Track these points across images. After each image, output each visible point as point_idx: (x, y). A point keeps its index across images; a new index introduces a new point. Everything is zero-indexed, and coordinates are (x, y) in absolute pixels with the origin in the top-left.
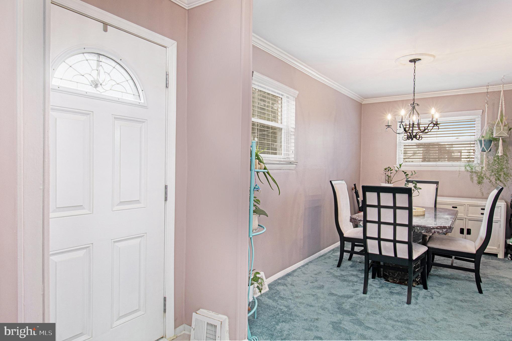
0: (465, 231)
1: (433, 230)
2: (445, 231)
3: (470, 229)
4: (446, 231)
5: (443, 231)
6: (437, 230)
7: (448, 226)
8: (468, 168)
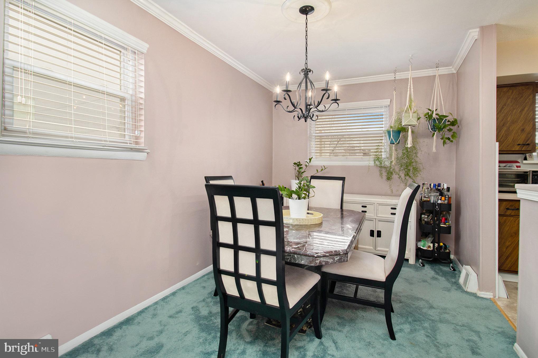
0: (375, 234)
1: (318, 260)
2: (338, 260)
3: (380, 231)
4: (340, 259)
5: (334, 260)
6: (325, 260)
7: (343, 250)
8: (377, 163)
